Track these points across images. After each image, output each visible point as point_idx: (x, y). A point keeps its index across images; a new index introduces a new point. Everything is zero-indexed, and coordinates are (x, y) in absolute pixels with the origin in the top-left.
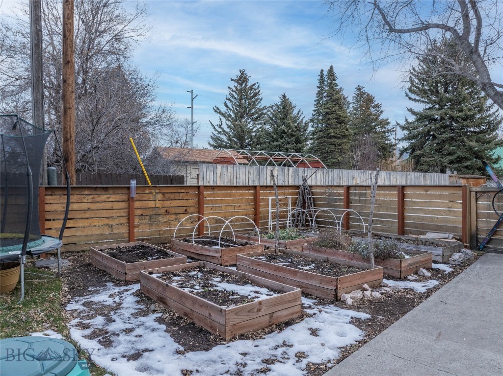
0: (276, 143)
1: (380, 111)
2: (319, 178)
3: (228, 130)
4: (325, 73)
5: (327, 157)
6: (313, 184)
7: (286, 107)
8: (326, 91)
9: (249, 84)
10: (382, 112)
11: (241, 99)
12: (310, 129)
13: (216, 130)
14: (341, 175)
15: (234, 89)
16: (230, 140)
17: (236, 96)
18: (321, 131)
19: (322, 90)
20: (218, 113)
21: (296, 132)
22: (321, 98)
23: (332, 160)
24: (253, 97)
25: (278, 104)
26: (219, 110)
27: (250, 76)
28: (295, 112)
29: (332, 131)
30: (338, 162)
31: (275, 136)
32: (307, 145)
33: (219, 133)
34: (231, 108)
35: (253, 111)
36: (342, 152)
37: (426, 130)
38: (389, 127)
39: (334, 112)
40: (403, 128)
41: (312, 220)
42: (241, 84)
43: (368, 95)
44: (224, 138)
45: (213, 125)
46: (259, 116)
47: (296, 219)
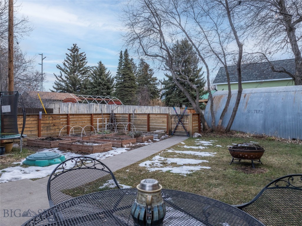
0: (96, 89)
1: (152, 73)
2: (119, 110)
3: (65, 79)
4: (123, 53)
5: (124, 98)
6: (116, 113)
7: (101, 69)
8: (123, 62)
9: (79, 53)
10: (153, 73)
11: (74, 61)
12: (115, 82)
13: (58, 79)
14: (129, 108)
15: (70, 55)
16: (67, 86)
17: (71, 59)
18: (121, 84)
19: (121, 62)
20: (59, 69)
21: (107, 83)
22: (121, 66)
23: (127, 99)
24: (81, 61)
25: (97, 67)
26: (60, 67)
27: (80, 48)
28: (107, 72)
29: (126, 84)
30: (130, 100)
31: (95, 85)
32: (113, 90)
33: (60, 81)
34: (68, 66)
35: (82, 69)
36: (132, 95)
37: (173, 85)
38: (157, 81)
39: (128, 74)
40: (162, 84)
41: (115, 128)
42: (74, 53)
43: (146, 64)
44: (63, 84)
45: (56, 76)
46: (85, 72)
47: (109, 127)
